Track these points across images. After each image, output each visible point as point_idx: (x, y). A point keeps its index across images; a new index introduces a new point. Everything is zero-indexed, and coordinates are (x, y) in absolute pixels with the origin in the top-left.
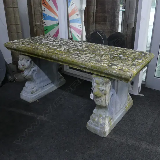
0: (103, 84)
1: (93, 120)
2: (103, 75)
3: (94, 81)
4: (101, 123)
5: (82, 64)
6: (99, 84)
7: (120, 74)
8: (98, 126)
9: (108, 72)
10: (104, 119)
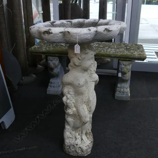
0: (128, 65)
1: (120, 92)
2: (127, 60)
3: (122, 64)
4: (126, 91)
5: (113, 55)
6: (126, 65)
7: (140, 57)
8: (124, 94)
9: (132, 57)
10: (127, 88)
